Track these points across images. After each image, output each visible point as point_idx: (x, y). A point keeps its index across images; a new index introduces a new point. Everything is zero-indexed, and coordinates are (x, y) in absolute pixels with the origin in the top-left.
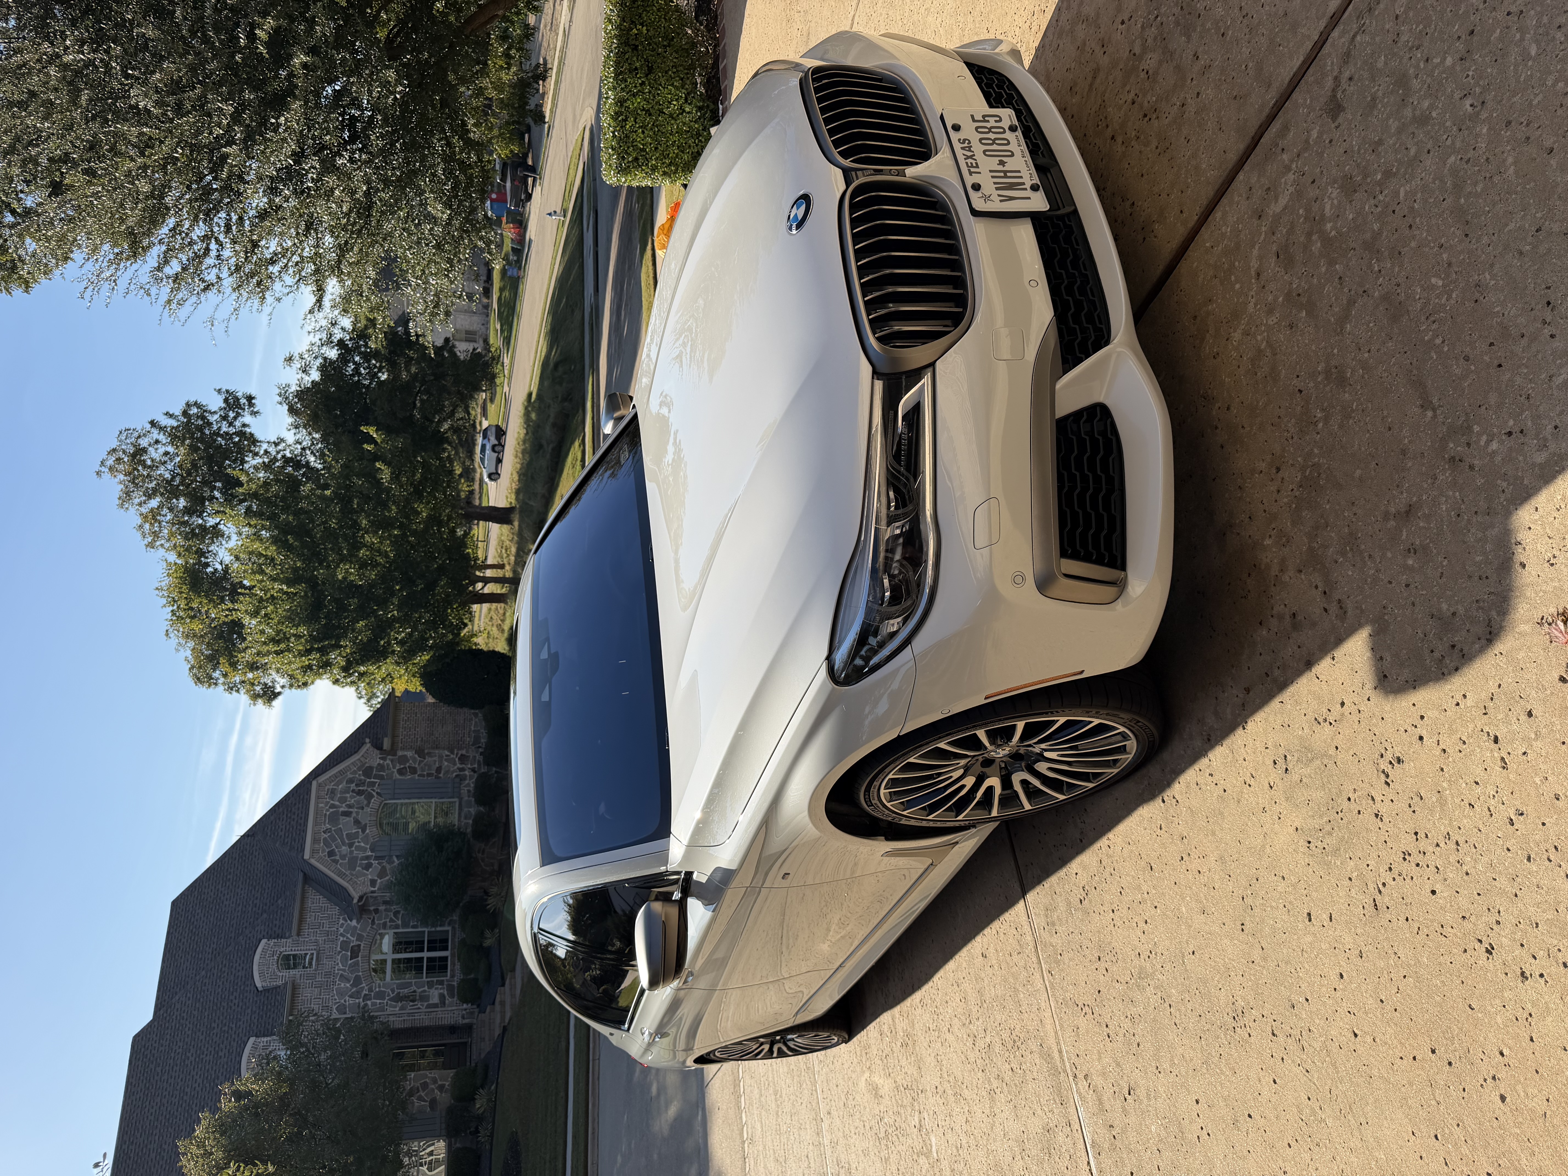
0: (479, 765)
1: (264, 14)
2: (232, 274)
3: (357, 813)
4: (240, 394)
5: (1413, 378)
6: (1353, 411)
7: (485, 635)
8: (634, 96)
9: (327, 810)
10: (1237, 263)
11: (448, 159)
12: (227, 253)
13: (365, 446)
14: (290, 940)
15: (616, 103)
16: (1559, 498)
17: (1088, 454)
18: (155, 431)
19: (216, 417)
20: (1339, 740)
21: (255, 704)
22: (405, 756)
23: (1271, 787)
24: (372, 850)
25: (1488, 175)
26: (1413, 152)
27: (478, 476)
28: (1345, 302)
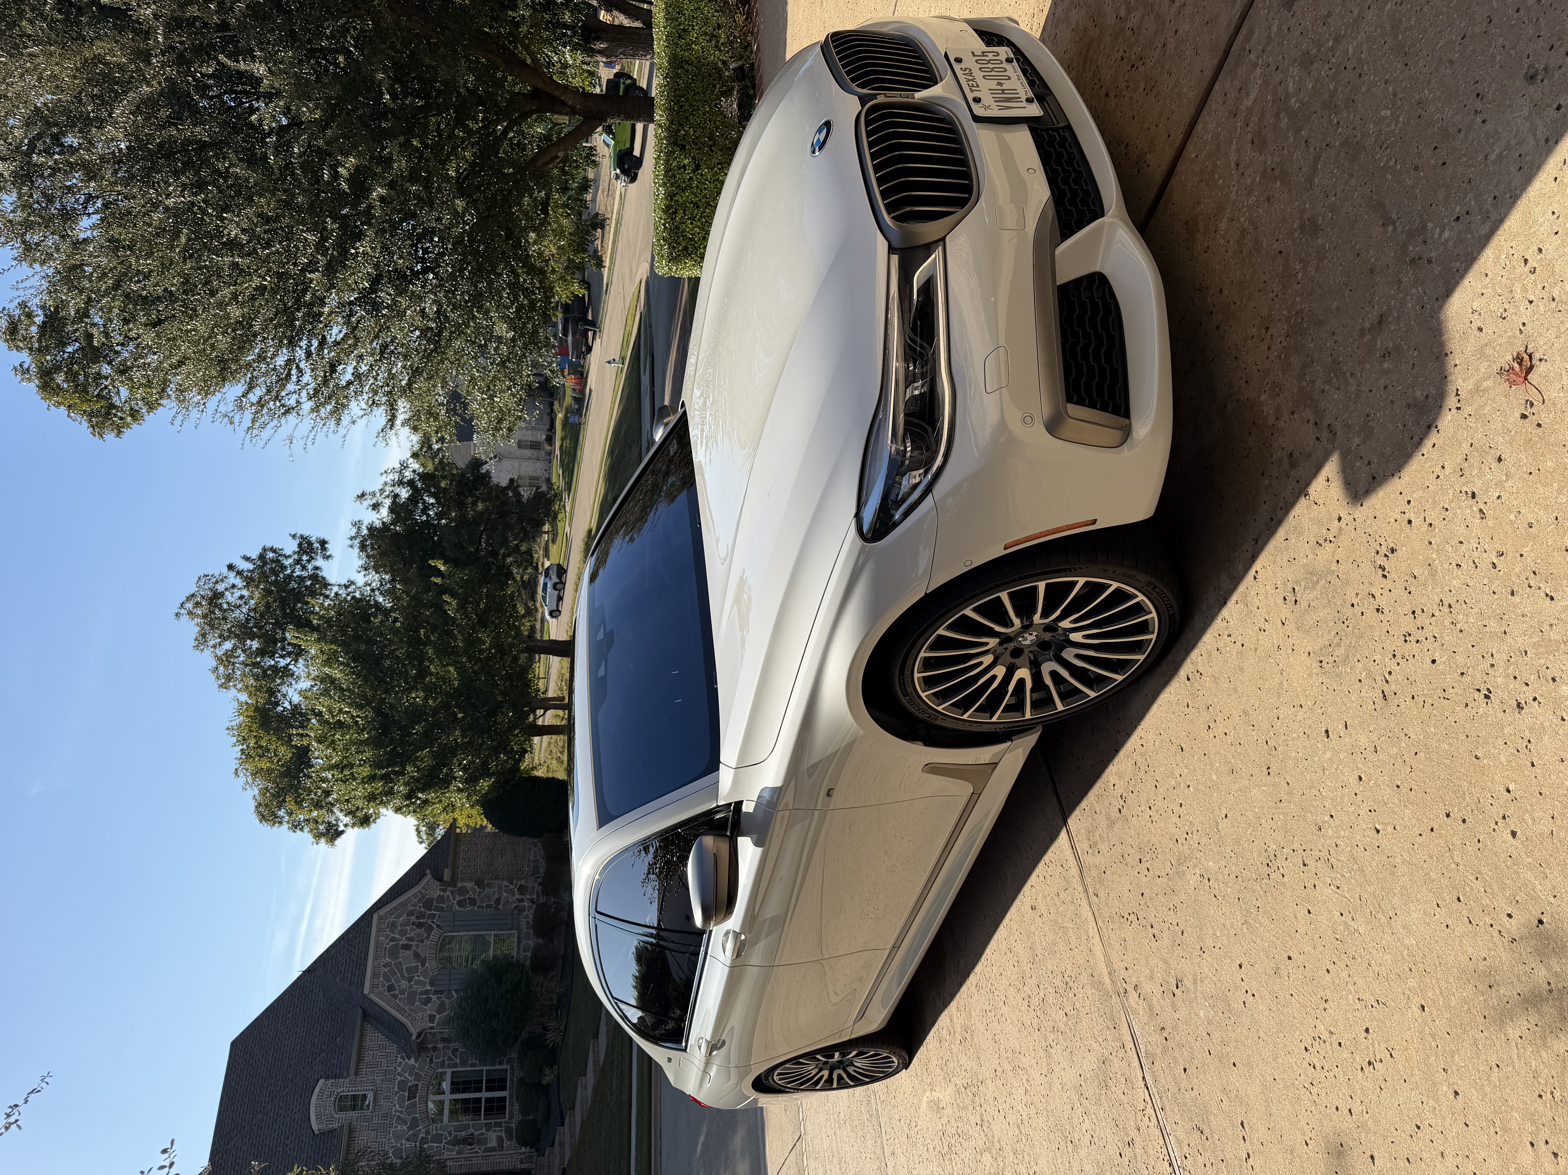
0: (538, 895)
1: (347, 155)
2: (311, 398)
3: (417, 946)
4: (313, 539)
5: (1375, 203)
6: (1326, 252)
7: (545, 768)
8: (683, 190)
9: (388, 944)
10: (1219, 162)
11: (514, 286)
12: (307, 378)
13: (433, 579)
14: (347, 1080)
15: (666, 198)
16: (1503, 257)
17: (1089, 314)
18: (232, 575)
19: (290, 561)
20: (1340, 554)
21: (317, 843)
22: (465, 887)
23: (1283, 624)
24: (431, 985)
25: (1418, 8)
26: (1356, 12)
27: (539, 616)
28: (1312, 160)
